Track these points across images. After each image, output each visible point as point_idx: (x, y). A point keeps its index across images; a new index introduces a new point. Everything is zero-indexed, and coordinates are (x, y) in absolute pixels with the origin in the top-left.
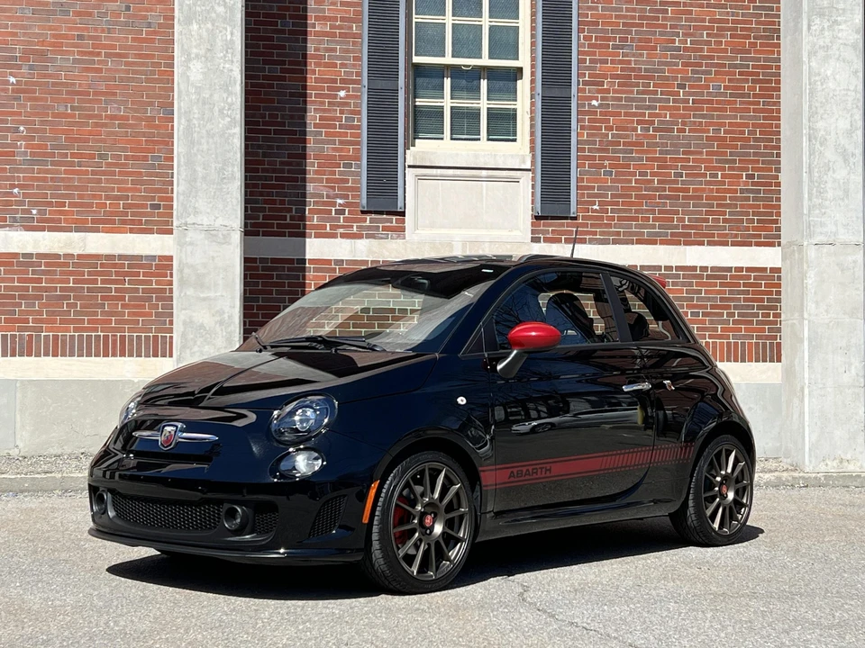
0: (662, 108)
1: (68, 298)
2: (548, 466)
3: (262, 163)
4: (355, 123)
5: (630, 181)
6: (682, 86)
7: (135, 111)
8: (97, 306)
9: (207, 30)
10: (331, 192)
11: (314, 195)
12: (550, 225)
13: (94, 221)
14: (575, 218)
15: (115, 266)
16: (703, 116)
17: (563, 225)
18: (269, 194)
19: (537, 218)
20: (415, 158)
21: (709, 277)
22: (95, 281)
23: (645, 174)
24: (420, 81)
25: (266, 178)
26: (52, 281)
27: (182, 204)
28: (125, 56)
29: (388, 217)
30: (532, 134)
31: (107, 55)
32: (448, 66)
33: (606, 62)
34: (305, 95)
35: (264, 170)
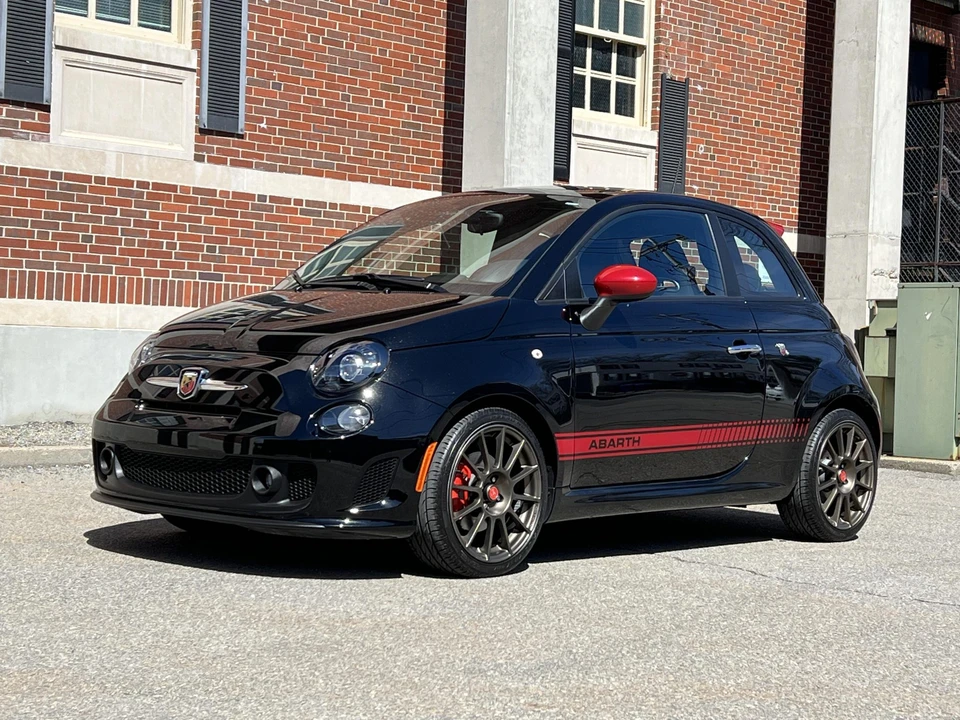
0: (331, 16)
5: (299, 99)
12: (215, 142)
14: (242, 137)
16: (371, 33)
17: (229, 143)
19: (202, 131)
23: (314, 92)
29: (29, 111)
30: (197, 25)
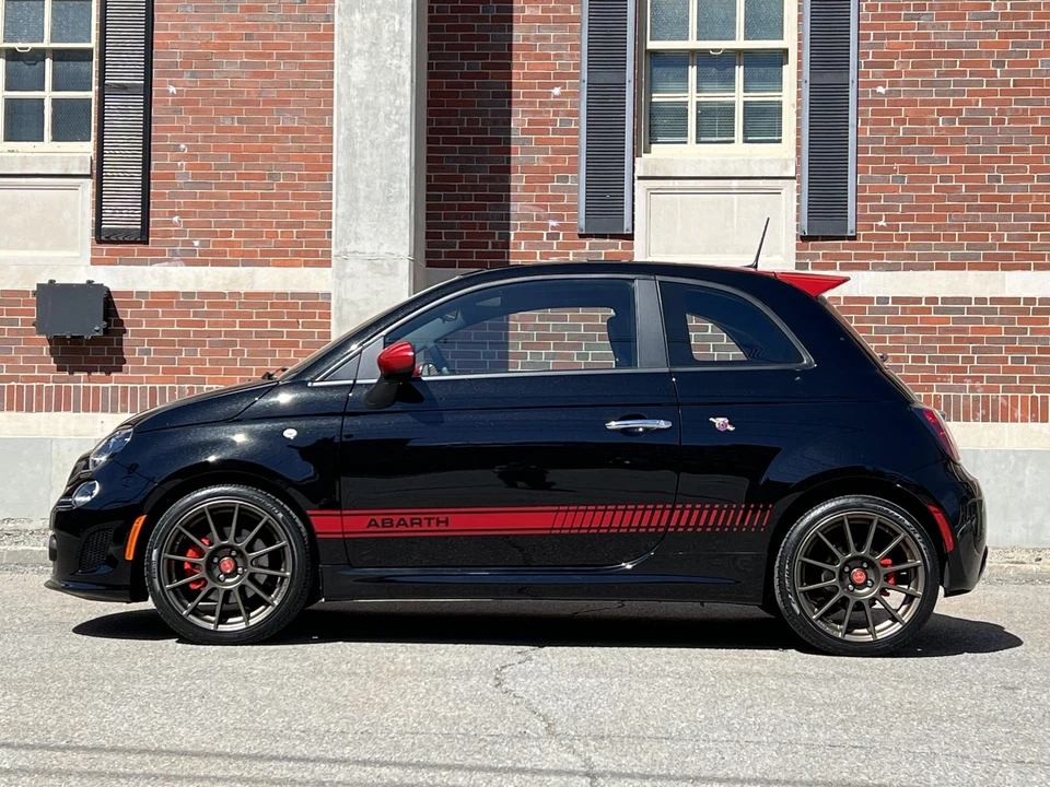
0: (971, 93)
1: (233, 344)
2: (442, 517)
3: (459, 179)
4: (573, 127)
5: (929, 189)
6: (1000, 64)
7: (312, 121)
8: (267, 353)
9: (372, 21)
10: (543, 213)
11: (520, 217)
12: (820, 248)
13: (263, 253)
14: (854, 238)
15: (286, 305)
16: (1029, 102)
17: (837, 247)
18: (466, 217)
19: (803, 238)
20: (646, 167)
21: (1036, 311)
22: (264, 324)
23: (950, 179)
24: (658, 71)
25: (463, 198)
26: (216, 324)
27: (342, 229)
28: (300, 57)
29: (612, 241)
30: (799, 132)
31: (280, 57)
32: (693, 52)
33: (896, 37)
34: (509, 95)
35: (462, 188)
